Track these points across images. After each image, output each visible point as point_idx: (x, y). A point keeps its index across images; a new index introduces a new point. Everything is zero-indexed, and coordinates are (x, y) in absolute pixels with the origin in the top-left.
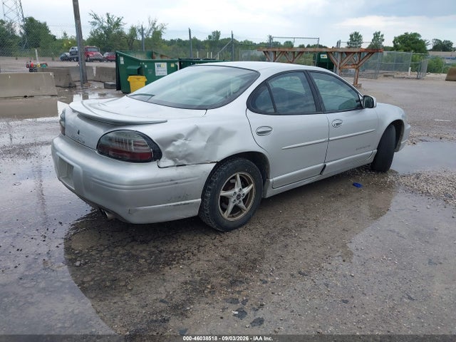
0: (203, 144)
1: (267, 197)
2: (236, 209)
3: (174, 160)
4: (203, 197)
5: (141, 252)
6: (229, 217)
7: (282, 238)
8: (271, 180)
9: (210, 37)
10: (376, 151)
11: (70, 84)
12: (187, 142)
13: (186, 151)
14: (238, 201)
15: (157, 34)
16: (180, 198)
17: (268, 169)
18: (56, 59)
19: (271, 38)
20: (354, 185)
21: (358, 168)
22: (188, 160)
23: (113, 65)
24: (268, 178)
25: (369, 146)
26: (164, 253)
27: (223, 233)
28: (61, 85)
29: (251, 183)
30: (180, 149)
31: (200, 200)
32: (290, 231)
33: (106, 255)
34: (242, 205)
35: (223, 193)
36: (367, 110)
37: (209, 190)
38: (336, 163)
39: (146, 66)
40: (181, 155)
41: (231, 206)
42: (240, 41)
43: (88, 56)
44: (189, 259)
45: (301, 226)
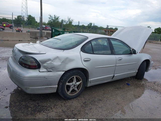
0: (60, 63)
1: (88, 86)
2: (73, 91)
3: (47, 69)
4: (58, 85)
5: (31, 105)
6: (70, 94)
7: (90, 105)
8: (90, 80)
9: (88, 25)
10: (137, 71)
11: (36, 37)
12: (52, 62)
13: (52, 66)
14: (74, 88)
15: (71, 23)
16: (48, 85)
17: (88, 75)
18: (36, 29)
19: (108, 26)
20: (127, 84)
21: (130, 77)
22: (53, 70)
23: (50, 32)
24: (88, 79)
25: (134, 69)
26: (40, 107)
27: (67, 100)
28: (33, 37)
29: (81, 80)
30: (49, 65)
31: (57, 86)
32: (95, 102)
33: (17, 105)
34: (76, 89)
35: (67, 84)
36: (134, 55)
37: (61, 82)
38: (119, 75)
39: (61, 33)
40: (49, 67)
41: (71, 89)
42: (99, 27)
43: (46, 29)
44: (49, 110)
45: (100, 100)
